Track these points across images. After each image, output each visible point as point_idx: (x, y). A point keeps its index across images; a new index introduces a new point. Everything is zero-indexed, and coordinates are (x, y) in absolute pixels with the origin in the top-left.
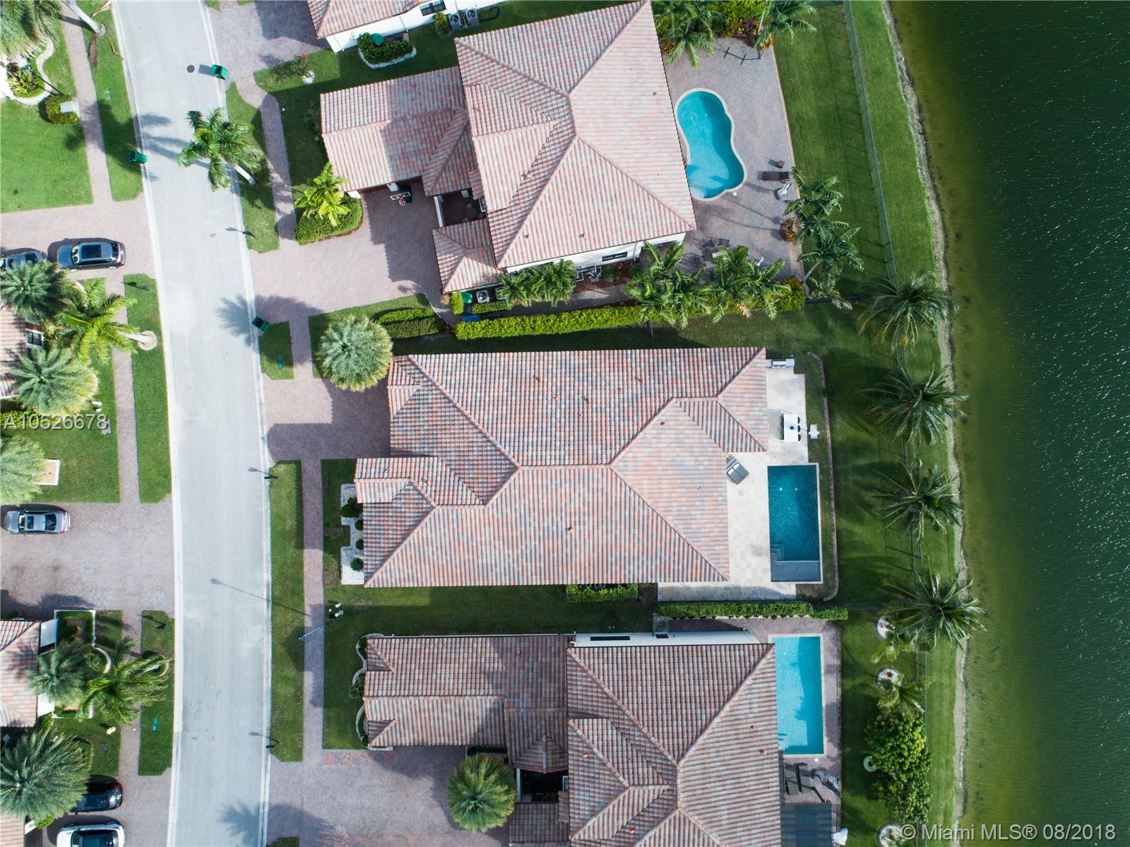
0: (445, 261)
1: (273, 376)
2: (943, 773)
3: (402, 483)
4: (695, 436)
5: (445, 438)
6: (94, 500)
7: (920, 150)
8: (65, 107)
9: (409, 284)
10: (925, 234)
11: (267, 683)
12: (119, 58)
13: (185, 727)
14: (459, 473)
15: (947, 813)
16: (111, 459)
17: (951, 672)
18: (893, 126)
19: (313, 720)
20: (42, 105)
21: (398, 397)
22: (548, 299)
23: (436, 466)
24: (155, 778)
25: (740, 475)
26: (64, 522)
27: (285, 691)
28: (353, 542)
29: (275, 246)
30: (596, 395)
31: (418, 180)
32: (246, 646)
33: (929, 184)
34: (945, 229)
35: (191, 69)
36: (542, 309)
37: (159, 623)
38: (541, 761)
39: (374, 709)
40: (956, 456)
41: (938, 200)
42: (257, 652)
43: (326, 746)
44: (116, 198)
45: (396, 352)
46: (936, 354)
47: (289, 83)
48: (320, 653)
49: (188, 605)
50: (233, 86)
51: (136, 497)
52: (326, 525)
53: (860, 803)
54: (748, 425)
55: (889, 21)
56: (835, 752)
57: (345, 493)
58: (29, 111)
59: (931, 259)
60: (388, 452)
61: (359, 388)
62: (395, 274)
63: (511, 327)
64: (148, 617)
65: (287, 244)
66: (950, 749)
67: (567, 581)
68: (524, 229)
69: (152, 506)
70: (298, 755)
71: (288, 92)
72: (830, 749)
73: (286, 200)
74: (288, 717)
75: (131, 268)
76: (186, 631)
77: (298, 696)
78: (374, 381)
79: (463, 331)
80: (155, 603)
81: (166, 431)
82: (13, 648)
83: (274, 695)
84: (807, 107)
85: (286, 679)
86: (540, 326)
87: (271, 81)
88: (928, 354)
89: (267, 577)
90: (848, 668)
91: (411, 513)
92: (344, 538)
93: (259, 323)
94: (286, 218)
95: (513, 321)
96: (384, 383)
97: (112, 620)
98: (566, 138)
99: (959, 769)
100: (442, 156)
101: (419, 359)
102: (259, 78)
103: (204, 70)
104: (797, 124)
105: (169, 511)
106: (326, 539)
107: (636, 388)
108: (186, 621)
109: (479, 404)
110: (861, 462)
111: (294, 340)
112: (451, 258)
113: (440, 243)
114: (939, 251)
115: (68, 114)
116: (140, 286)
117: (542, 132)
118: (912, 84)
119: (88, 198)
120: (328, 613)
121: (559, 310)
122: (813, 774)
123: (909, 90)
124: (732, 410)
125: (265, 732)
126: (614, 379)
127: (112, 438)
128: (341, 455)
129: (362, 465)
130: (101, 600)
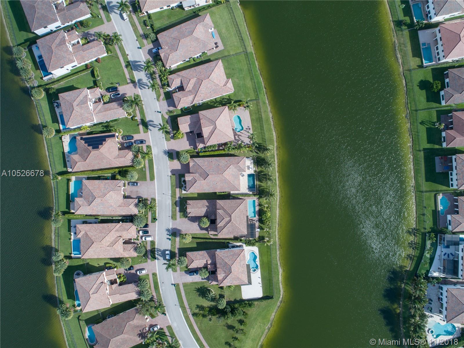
0: (197, 144)
1: (170, 161)
2: (275, 221)
3: (192, 177)
4: (235, 170)
5: (198, 171)
6: (143, 181)
7: (272, 123)
8: (136, 118)
9: (192, 147)
10: (273, 137)
11: (171, 209)
12: (144, 110)
13: (158, 216)
14: (201, 176)
15: (275, 227)
16: (145, 174)
17: (276, 205)
18: (267, 120)
19: (178, 214)
20: (132, 118)
21: (191, 165)
22: (213, 149)
23: (197, 175)
24: (154, 223)
25: (243, 176)
26: (139, 184)
27: (174, 210)
28: (184, 187)
29: (170, 140)
30: (220, 164)
31: (193, 131)
32: (167, 203)
33: (274, 129)
34: (276, 136)
35: (155, 111)
36: (212, 151)
37: (154, 200)
38: (213, 218)
39: (188, 210)
40: (278, 172)
41: (275, 131)
42: (169, 204)
43: (180, 218)
44: (144, 133)
45: (190, 158)
46: (274, 156)
47: (172, 114)
48: (179, 204)
49: (158, 197)
50: (162, 114)
51: (149, 180)
52: (179, 184)
53: (262, 225)
54: (243, 168)
55: (267, 102)
56: (258, 217)
57: (183, 179)
58: (129, 118)
59: (274, 141)
60: (189, 173)
61: (185, 163)
62: (190, 145)
63: (208, 154)
64: (152, 199)
65: (172, 140)
66: (276, 217)
67: (217, 191)
68: (209, 141)
69: (152, 182)
70: (176, 219)
71: (171, 116)
72: (257, 217)
73: (172, 133)
74: (174, 214)
75: (147, 144)
76: (158, 201)
77: (176, 211)
78: (187, 162)
79: (200, 154)
80: (153, 197)
81: (154, 170)
82: (134, 203)
83: (172, 210)
84: (254, 117)
85: (174, 208)
86: (212, 153)
87: (169, 114)
88: (273, 156)
89: (170, 192)
90: (260, 205)
91: (194, 182)
92: (182, 186)
93: (168, 153)
94: (172, 136)
95: (208, 153)
96: (189, 162)
97: (146, 200)
98: (215, 128)
99: (277, 220)
100: (197, 128)
101: (194, 159)
102: (167, 113)
103: (158, 112)
104: (252, 120)
105: (155, 182)
106: (180, 186)
107: (226, 163)
108: (158, 199)
109: (203, 166)
110: (262, 174)
111: (174, 155)
112: (198, 144)
113: (197, 141)
114: (275, 140)
115: (136, 119)
116: (149, 147)
117: (212, 127)
118: (271, 112)
119: (140, 133)
120: (180, 198)
121: (215, 151)
122: (254, 220)
123: (271, 114)
124: (240, 166)
125: (171, 216)
126: (223, 162)
127: (145, 171)
128: (182, 173)
129: (186, 175)
130: (144, 196)
